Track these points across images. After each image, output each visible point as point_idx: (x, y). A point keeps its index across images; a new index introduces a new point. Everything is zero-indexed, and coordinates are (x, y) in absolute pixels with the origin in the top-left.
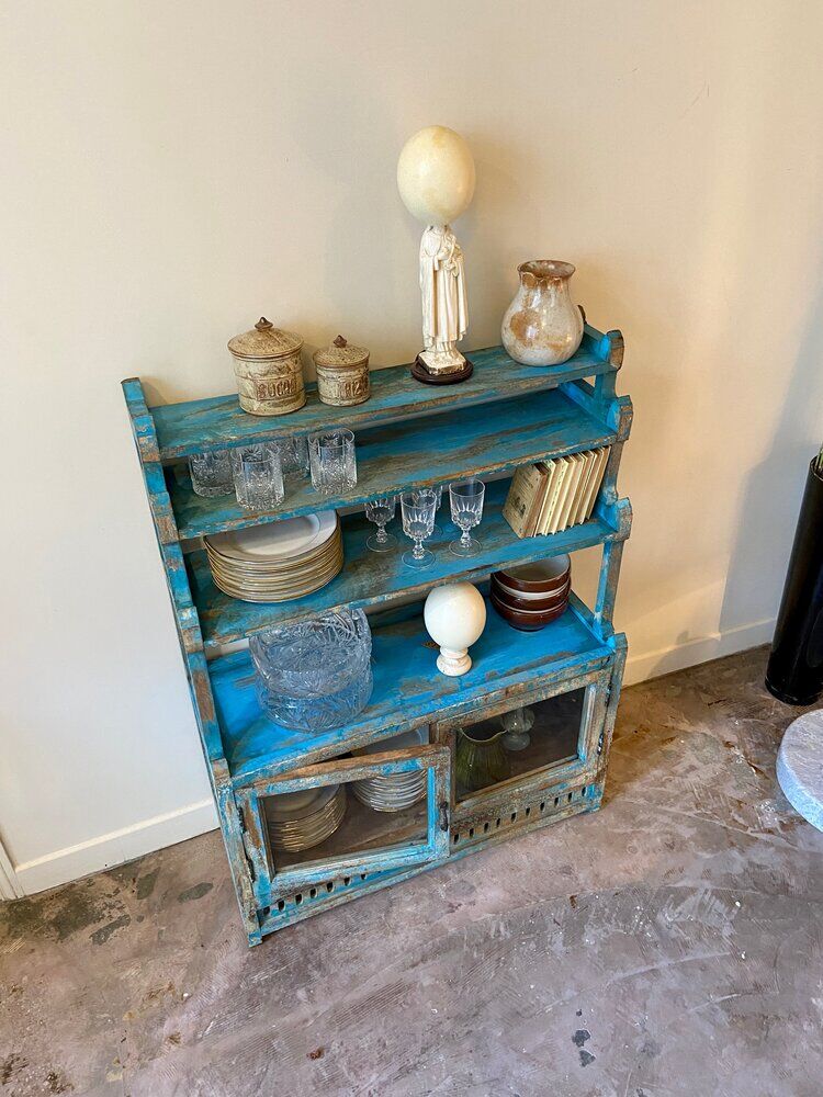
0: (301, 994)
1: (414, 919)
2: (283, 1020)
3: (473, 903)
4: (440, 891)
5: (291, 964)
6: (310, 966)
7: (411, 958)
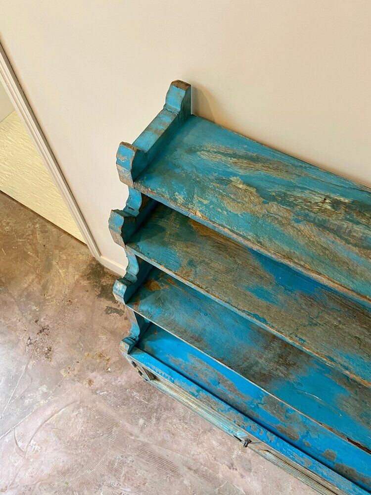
0: (141, 421)
1: (211, 449)
2: (126, 423)
3: (242, 476)
4: (235, 452)
5: (151, 405)
6: (155, 414)
7: (191, 463)
